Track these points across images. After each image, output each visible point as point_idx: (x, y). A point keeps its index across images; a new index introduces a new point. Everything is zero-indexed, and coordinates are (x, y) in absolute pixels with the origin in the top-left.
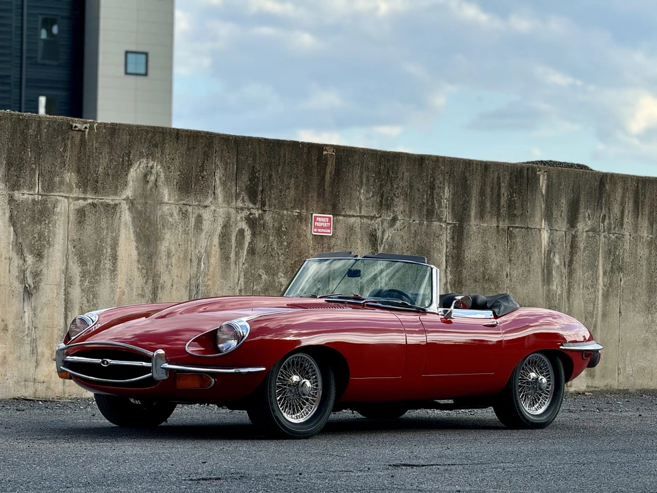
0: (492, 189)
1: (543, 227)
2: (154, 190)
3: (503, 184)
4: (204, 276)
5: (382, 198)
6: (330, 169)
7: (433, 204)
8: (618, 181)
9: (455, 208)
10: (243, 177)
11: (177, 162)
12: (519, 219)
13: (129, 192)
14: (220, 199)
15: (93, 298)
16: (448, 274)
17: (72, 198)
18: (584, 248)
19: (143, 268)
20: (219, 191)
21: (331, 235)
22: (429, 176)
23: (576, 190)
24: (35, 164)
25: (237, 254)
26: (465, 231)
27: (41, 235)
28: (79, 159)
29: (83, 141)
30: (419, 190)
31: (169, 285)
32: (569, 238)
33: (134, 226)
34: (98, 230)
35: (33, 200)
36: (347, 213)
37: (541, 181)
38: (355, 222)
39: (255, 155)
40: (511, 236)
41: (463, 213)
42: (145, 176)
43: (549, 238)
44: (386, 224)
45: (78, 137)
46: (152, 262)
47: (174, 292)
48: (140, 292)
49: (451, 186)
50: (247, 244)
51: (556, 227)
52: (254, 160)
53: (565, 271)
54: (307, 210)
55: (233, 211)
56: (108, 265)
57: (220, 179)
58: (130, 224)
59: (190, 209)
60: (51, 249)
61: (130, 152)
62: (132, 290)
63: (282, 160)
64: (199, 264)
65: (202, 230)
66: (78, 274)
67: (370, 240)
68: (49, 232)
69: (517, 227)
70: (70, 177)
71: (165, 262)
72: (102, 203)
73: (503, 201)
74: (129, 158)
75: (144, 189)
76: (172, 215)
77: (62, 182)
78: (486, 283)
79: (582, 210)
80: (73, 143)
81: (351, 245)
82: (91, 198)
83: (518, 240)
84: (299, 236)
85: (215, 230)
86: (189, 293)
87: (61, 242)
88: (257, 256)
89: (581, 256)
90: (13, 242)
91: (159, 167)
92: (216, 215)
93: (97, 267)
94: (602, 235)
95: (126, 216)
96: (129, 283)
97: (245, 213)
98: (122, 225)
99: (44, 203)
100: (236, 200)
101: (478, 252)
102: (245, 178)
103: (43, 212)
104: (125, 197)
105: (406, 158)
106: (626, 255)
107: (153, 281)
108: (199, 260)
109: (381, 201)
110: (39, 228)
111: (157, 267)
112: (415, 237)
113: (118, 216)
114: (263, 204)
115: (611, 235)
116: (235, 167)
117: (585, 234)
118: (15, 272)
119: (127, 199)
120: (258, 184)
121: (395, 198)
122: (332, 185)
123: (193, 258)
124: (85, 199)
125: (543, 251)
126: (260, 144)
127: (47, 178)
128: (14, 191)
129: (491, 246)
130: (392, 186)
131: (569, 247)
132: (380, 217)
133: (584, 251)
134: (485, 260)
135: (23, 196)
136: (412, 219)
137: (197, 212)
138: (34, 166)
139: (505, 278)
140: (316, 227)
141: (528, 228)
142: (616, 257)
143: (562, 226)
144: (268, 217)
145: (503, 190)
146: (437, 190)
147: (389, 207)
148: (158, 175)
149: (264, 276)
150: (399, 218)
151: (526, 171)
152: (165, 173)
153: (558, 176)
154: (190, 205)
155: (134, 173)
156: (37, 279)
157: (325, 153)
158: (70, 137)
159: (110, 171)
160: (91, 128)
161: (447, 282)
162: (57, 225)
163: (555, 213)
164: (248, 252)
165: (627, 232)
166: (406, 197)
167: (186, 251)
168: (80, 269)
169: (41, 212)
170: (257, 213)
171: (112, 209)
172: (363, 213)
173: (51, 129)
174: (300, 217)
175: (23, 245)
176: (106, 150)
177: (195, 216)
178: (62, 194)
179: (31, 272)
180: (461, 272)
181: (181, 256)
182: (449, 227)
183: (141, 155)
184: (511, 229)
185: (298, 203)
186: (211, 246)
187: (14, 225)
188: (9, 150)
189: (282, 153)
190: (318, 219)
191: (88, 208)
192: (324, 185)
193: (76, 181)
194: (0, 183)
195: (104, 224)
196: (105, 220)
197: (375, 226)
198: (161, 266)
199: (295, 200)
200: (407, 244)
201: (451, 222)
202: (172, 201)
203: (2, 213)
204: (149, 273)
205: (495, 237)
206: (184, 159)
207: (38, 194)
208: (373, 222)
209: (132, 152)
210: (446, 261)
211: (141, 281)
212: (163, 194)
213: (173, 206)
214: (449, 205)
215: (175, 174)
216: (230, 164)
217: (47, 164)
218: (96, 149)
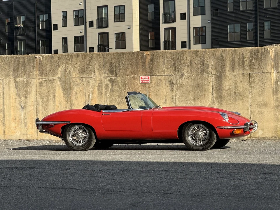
0: (239, 59)
1: (273, 72)
2: (69, 74)
3: (245, 57)
4: (91, 100)
5: (175, 68)
6: (148, 60)
7: (204, 68)
9: (217, 68)
10: (107, 66)
11: (78, 64)
12: (257, 70)
13: (59, 75)
14: (97, 75)
15: (47, 109)
16: (214, 94)
17: (37, 79)
19: (66, 99)
20: (97, 72)
21: (150, 83)
22: (201, 58)
24: (23, 70)
25: (105, 92)
26: (223, 77)
27: (26, 91)
28: (39, 67)
29: (40, 61)
30: (195, 63)
31: (77, 104)
34: (47, 88)
35: (23, 81)
36: (157, 75)
37: (270, 53)
38: (162, 78)
39: (112, 58)
40: (252, 77)
41: (221, 70)
42: (65, 70)
43: (277, 76)
44: (178, 77)
45: (38, 60)
46: (69, 97)
47: (79, 106)
48: (65, 106)
49: (214, 60)
50: (110, 89)
52: (112, 60)
54: (137, 75)
55: (103, 78)
56: (52, 98)
57: (97, 68)
58: (60, 85)
60: (30, 95)
61: (59, 63)
63: (124, 59)
64: (89, 96)
65: (90, 85)
66: (41, 102)
67: (170, 83)
68: (29, 90)
69: (256, 73)
70: (36, 72)
71: (75, 96)
72: (49, 80)
73: (246, 63)
74: (58, 65)
75: (65, 74)
76: (77, 81)
77: (33, 75)
78: (237, 96)
80: (37, 62)
81: (160, 86)
82: (44, 78)
83: (256, 78)
84: (134, 84)
85: (95, 85)
87: (34, 92)
88: (114, 92)
90: (17, 93)
91: (71, 66)
92: (95, 80)
93: (48, 99)
95: (58, 83)
96: (60, 104)
97: (109, 78)
98: (57, 86)
99: (27, 81)
100: (104, 74)
101: (232, 84)
102: (108, 67)
103: (27, 84)
104: (57, 77)
105: (188, 52)
107: (70, 102)
108: (89, 95)
109: (175, 69)
110: (26, 89)
111: (71, 98)
112: (194, 81)
113: (55, 83)
114: (116, 75)
116: (103, 63)
118: (18, 102)
119: (58, 78)
120: (114, 68)
121: (182, 67)
122: (149, 65)
123: (87, 95)
124: (42, 79)
125: (273, 81)
127: (28, 74)
128: (16, 78)
129: (239, 82)
130: (181, 63)
132: (175, 75)
134: (235, 88)
135: (19, 80)
136: (193, 74)
137: (87, 79)
139: (249, 94)
140: (142, 81)
144: (119, 79)
145: (245, 59)
146: (206, 62)
147: (179, 71)
148: (70, 69)
150: (185, 74)
151: (261, 50)
152: (74, 68)
154: (84, 78)
155: (60, 69)
156: (26, 104)
157: (145, 54)
158: (35, 60)
159: (51, 70)
160: (43, 57)
161: (213, 97)
162: (32, 88)
164: (110, 91)
166: (189, 66)
167: (83, 92)
168: (41, 100)
169: (26, 84)
170: (113, 78)
171: (53, 81)
172: (166, 74)
173: (28, 59)
174: (134, 78)
175: (20, 94)
176: (49, 63)
177: (86, 81)
178: (33, 78)
179: (23, 102)
180: (221, 93)
181: (81, 94)
183: (63, 63)
184: (251, 74)
186: (94, 90)
187: (17, 88)
188: (14, 67)
189: (124, 56)
190: (142, 78)
191: (43, 81)
192: (145, 66)
193: (38, 73)
194: (11, 76)
195: (50, 86)
196: (50, 85)
197: (172, 78)
198: (73, 98)
199: (131, 72)
200: (190, 84)
201: (214, 74)
202: (77, 77)
203: (12, 85)
204: (68, 100)
205: (241, 78)
206: (81, 63)
207: (25, 79)
208: (171, 77)
209: (60, 63)
210: (213, 89)
211: (65, 103)
212: (73, 75)
213: (77, 78)
214: (213, 67)
215: (77, 68)
216: (101, 62)
217: (27, 69)
218: (45, 63)
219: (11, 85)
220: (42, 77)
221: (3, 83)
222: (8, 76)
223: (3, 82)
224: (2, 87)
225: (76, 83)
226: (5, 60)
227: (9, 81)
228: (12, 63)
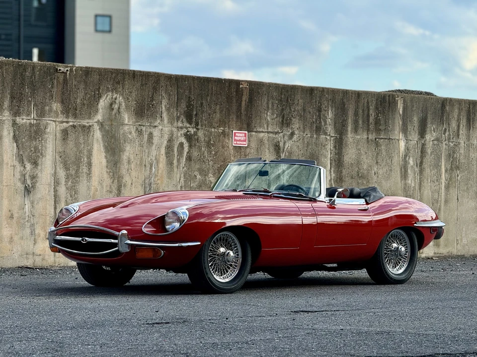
0: (363, 111)
1: (401, 138)
2: (117, 115)
3: (371, 107)
4: (155, 177)
5: (283, 118)
6: (245, 98)
7: (320, 122)
8: (455, 104)
9: (337, 125)
11: (134, 95)
12: (383, 133)
13: (99, 117)
14: (166, 121)
15: (75, 193)
16: (332, 173)
17: (58, 122)
18: (431, 153)
19: (110, 172)
20: (165, 115)
21: (246, 146)
22: (317, 102)
23: (425, 111)
24: (31, 97)
25: (178, 160)
26: (344, 142)
27: (36, 148)
28: (63, 93)
29: (65, 80)
30: (310, 113)
31: (130, 184)
32: (420, 145)
33: (103, 141)
34: (77, 144)
35: (30, 124)
36: (258, 130)
37: (399, 105)
38: (264, 136)
39: (190, 88)
40: (377, 145)
41: (342, 128)
42: (111, 105)
43: (405, 146)
44: (286, 138)
45: (61, 78)
46: (117, 167)
47: (133, 189)
48: (108, 189)
49: (334, 109)
50: (185, 154)
51: (410, 138)
52: (190, 92)
53: (417, 170)
54: (229, 128)
55: (175, 130)
56: (85, 170)
57: (165, 106)
58: (100, 140)
59: (144, 128)
60: (44, 159)
61: (99, 88)
62: (103, 187)
63: (210, 92)
64: (151, 168)
65: (153, 143)
66: (63, 177)
67: (275, 149)
68: (41, 146)
69: (382, 138)
70: (56, 106)
71: (127, 167)
72: (80, 125)
73: (372, 119)
74: (99, 92)
75: (110, 115)
76: (130, 133)
77: (50, 110)
78: (360, 179)
79: (429, 125)
80: (58, 82)
81: (262, 153)
82: (72, 121)
83: (383, 147)
84: (223, 147)
85: (162, 143)
86: (144, 189)
87: (51, 153)
88: (193, 162)
89: (429, 159)
90: (16, 154)
91: (121, 98)
92: (163, 132)
93: (77, 171)
94: (444, 143)
95: (98, 134)
96: (101, 183)
97: (184, 131)
98: (95, 141)
99: (38, 125)
100: (177, 121)
101: (354, 156)
102: (183, 105)
103: (37, 132)
104: (96, 120)
105: (300, 90)
106: (461, 157)
107: (118, 181)
108: (151, 166)
109: (283, 121)
110: (35, 143)
111: (121, 171)
112: (307, 146)
113: (92, 134)
114: (197, 124)
115: (450, 143)
116: (176, 97)
117: (431, 143)
118: (18, 176)
119: (98, 122)
120: (193, 109)
121: (292, 118)
122: (247, 110)
123: (147, 164)
124: (67, 122)
125: (401, 155)
126: (194, 81)
127: (40, 107)
128: (16, 117)
129: (363, 153)
130: (291, 110)
131: (420, 153)
132: (282, 132)
133: (431, 155)
134: (359, 163)
135: (22, 120)
136: (305, 134)
137: (149, 130)
138: (30, 99)
139: (373, 175)
140: (236, 140)
141: (390, 139)
142: (454, 159)
143: (414, 137)
144: (200, 134)
145: (371, 112)
146: (323, 112)
147: (288, 125)
148: (120, 104)
149: (198, 177)
150: (296, 133)
151: (388, 98)
152: (125, 102)
153: (412, 101)
154: (144, 126)
155: (103, 103)
156: (34, 180)
157: (241, 86)
158: (56, 77)
159: (85, 102)
160: (71, 70)
161: (331, 179)
162: (48, 141)
163: (409, 127)
164: (186, 159)
165: (462, 141)
166: (301, 117)
167: (141, 159)
168: (65, 173)
169: (36, 132)
170: (192, 131)
171: (87, 129)
172: (270, 130)
173: (42, 71)
174: (223, 133)
175: (23, 156)
176: (82, 86)
177: (147, 133)
178: (51, 119)
179: (30, 176)
180: (341, 172)
181: (138, 163)
182: (332, 139)
183: (108, 90)
184: (377, 140)
185: (222, 123)
186: (159, 155)
187: (16, 142)
188: (12, 87)
189: (210, 87)
190: (237, 134)
191: (70, 129)
192: (241, 110)
193: (61, 109)
194: (6, 111)
195: (81, 140)
196: (82, 137)
197: (278, 139)
198: (124, 170)
199: (220, 121)
200: (302, 152)
201: (333, 135)
202: (131, 123)
203: (8, 133)
204: (115, 175)
205: (366, 146)
206: (139, 91)
207: (34, 119)
208: (277, 136)
209: (101, 88)
210: (331, 164)
211: (109, 181)
212: (124, 118)
213: (132, 126)
214: (332, 123)
215: (133, 104)
216: (172, 95)
217: (39, 96)
218: (75, 86)
219: (5, 133)
227: (2, 123)
228: (9, 78)
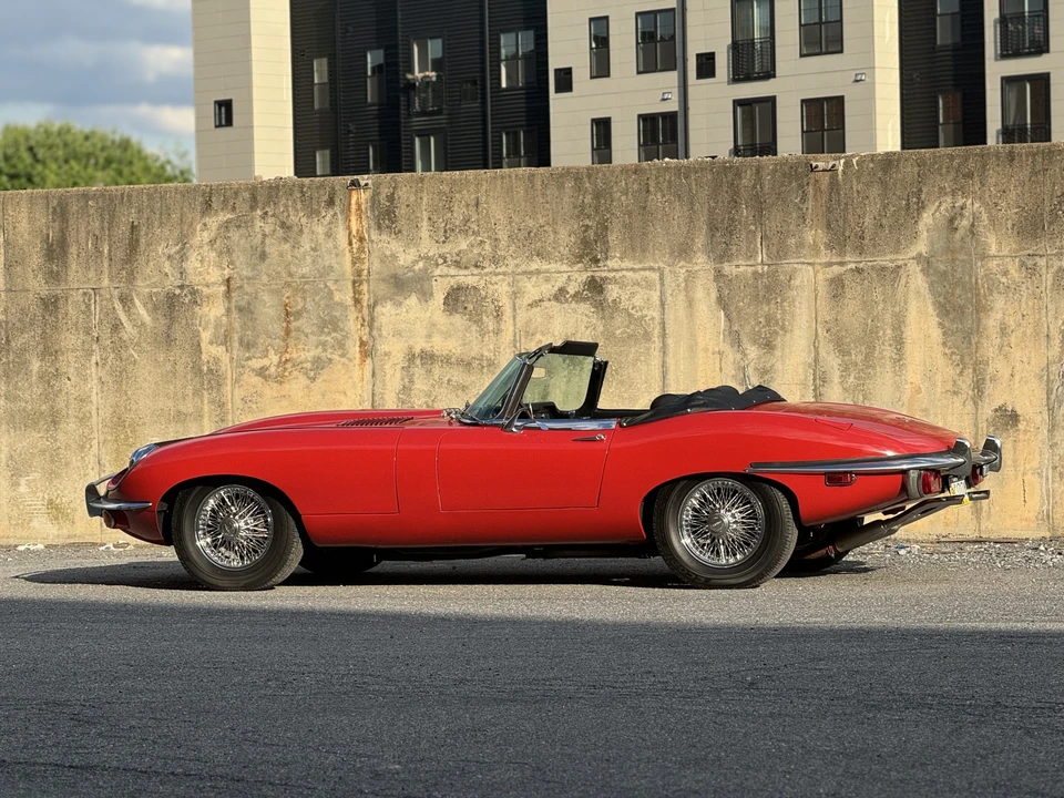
2: (968, 240)
11: (1012, 195)
13: (922, 247)
15: (865, 399)
17: (820, 264)
19: (953, 353)
24: (755, 224)
27: (769, 319)
28: (829, 210)
29: (834, 184)
31: (1007, 376)
33: (934, 295)
34: (867, 305)
35: (755, 273)
42: (952, 220)
45: (825, 179)
46: (970, 344)
47: (1017, 386)
48: (949, 387)
56: (889, 352)
58: (925, 291)
59: (1042, 262)
60: (788, 336)
61: (920, 190)
62: (934, 385)
66: (836, 367)
68: (784, 313)
70: (814, 235)
71: (997, 342)
72: (873, 268)
74: (919, 199)
75: (949, 240)
76: (1006, 273)
77: (800, 245)
80: (818, 190)
82: (852, 260)
86: (1048, 385)
87: (805, 325)
90: (724, 330)
93: (868, 356)
95: (917, 280)
96: (929, 376)
98: (912, 295)
99: (773, 275)
103: (771, 289)
104: (914, 254)
107: (975, 370)
110: (767, 309)
111: (981, 351)
113: (903, 281)
118: (730, 370)
119: (919, 258)
123: (1053, 333)
124: (842, 264)
127: (775, 241)
128: (722, 263)
135: (737, 268)
137: (1056, 263)
138: (753, 228)
148: (976, 217)
152: (990, 213)
154: (1041, 256)
155: (927, 218)
156: (766, 377)
158: (812, 181)
159: (884, 221)
160: (848, 164)
162: (797, 303)
167: (1038, 324)
168: (839, 361)
169: (768, 288)
171: (891, 275)
173: (778, 174)
175: (741, 333)
176: (875, 191)
177: (1052, 270)
178: (802, 260)
179: (756, 369)
181: (1029, 332)
183: (942, 192)
187: (725, 308)
188: (711, 211)
191: (849, 275)
193: (825, 240)
194: (699, 254)
195: (878, 295)
196: (879, 290)
198: (989, 348)
202: (1006, 252)
203: (705, 294)
204: (967, 359)
206: (1026, 188)
207: (762, 263)
209: (925, 190)
211: (951, 372)
212: (986, 243)
213: (1008, 260)
215: (1009, 213)
217: (774, 221)
218: (858, 191)
219: (699, 294)
220: (842, 253)
221: (662, 285)
222: (684, 251)
223: (661, 279)
224: (658, 303)
225: (1004, 280)
226: (669, 182)
227: (691, 276)
228: (703, 194)
